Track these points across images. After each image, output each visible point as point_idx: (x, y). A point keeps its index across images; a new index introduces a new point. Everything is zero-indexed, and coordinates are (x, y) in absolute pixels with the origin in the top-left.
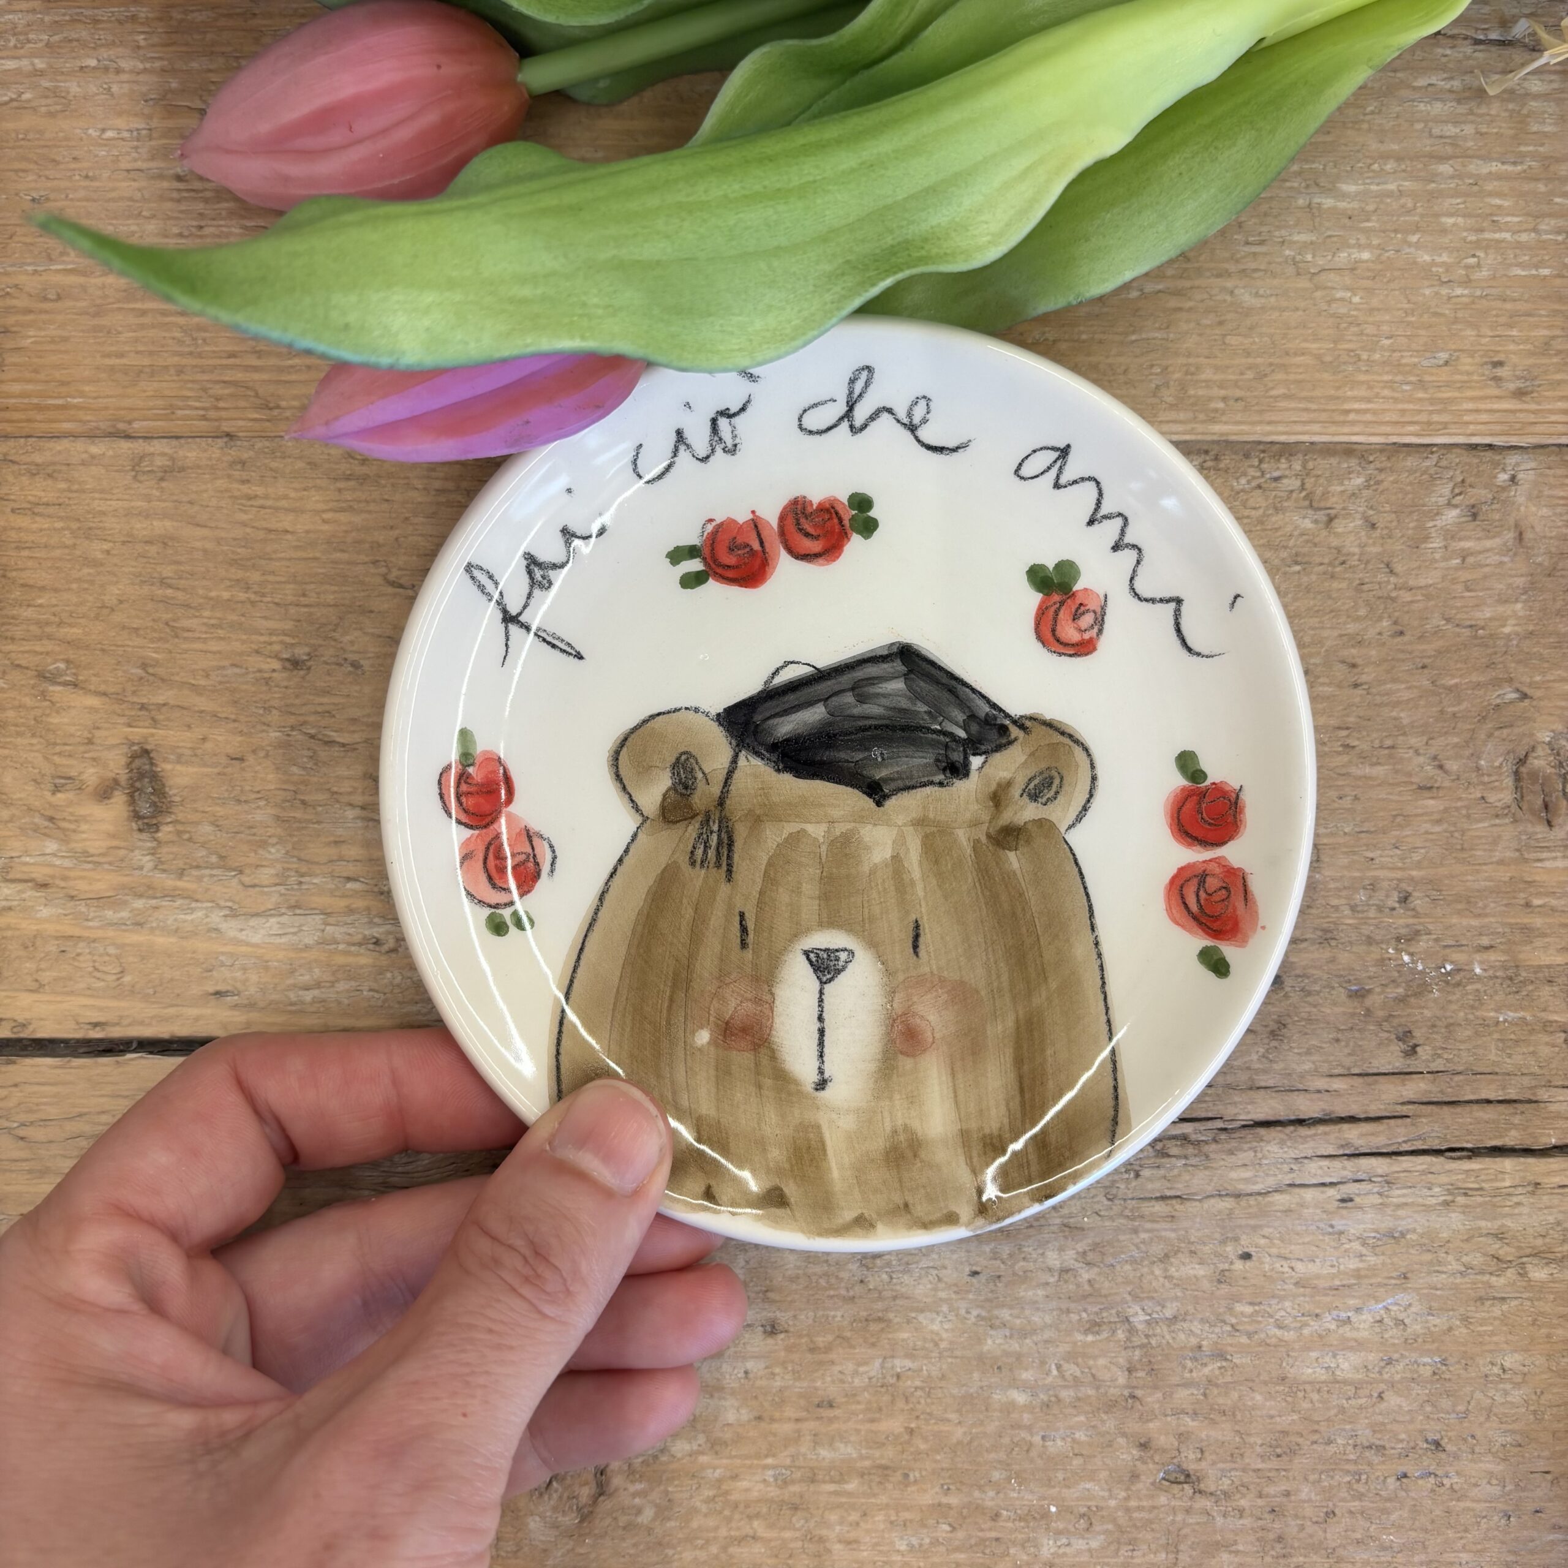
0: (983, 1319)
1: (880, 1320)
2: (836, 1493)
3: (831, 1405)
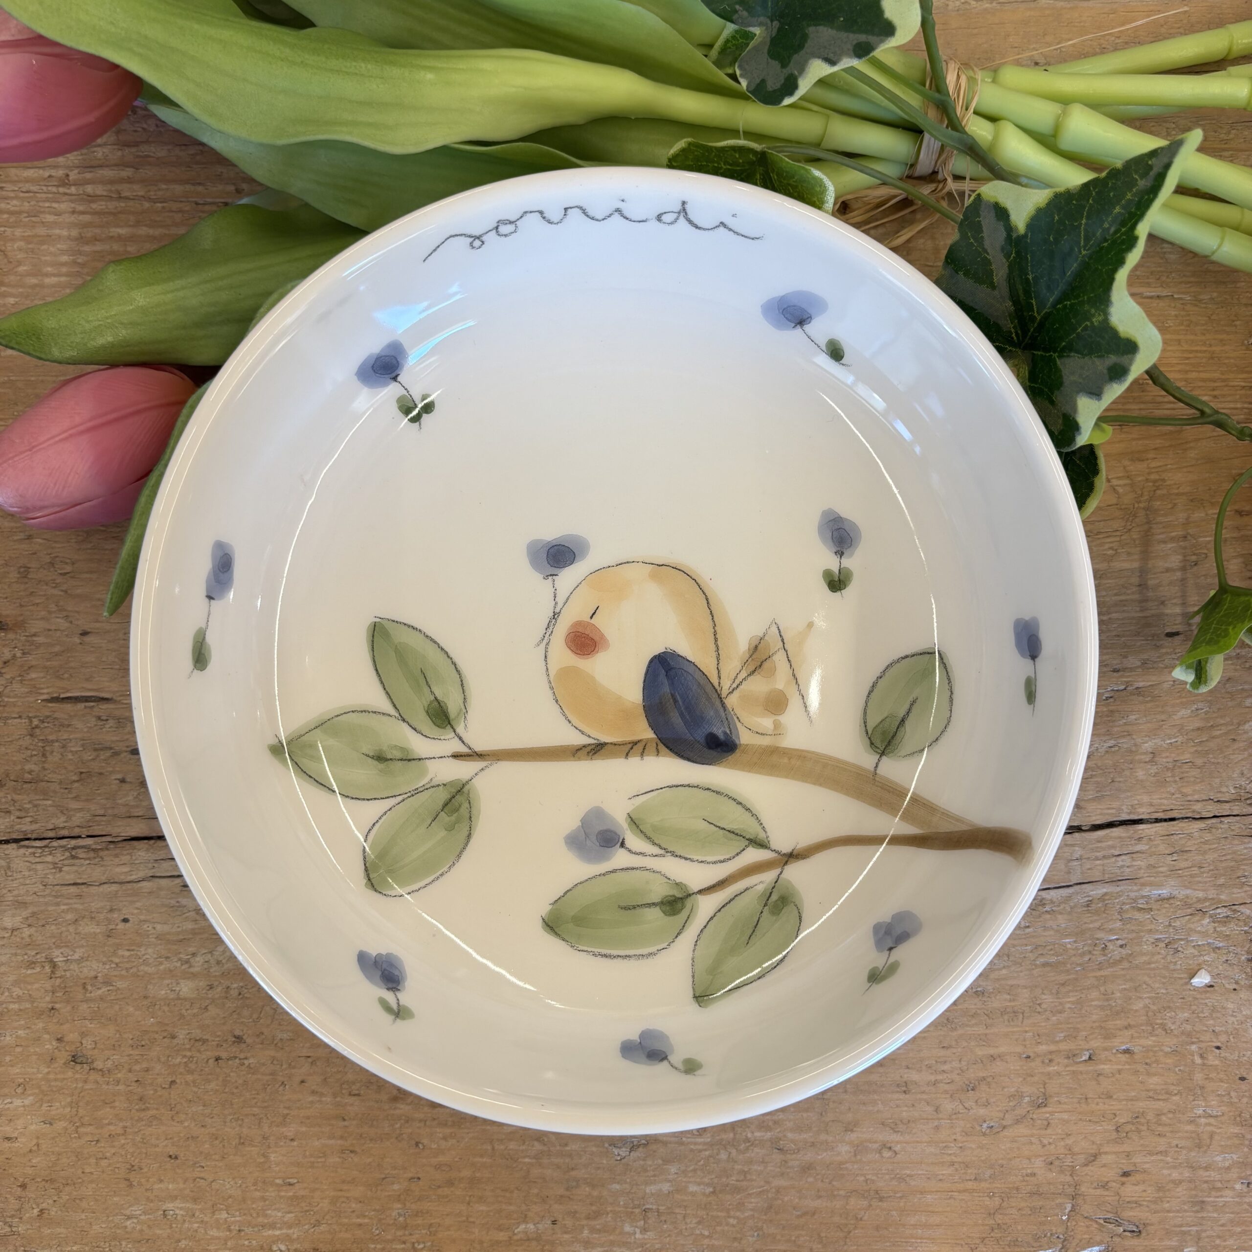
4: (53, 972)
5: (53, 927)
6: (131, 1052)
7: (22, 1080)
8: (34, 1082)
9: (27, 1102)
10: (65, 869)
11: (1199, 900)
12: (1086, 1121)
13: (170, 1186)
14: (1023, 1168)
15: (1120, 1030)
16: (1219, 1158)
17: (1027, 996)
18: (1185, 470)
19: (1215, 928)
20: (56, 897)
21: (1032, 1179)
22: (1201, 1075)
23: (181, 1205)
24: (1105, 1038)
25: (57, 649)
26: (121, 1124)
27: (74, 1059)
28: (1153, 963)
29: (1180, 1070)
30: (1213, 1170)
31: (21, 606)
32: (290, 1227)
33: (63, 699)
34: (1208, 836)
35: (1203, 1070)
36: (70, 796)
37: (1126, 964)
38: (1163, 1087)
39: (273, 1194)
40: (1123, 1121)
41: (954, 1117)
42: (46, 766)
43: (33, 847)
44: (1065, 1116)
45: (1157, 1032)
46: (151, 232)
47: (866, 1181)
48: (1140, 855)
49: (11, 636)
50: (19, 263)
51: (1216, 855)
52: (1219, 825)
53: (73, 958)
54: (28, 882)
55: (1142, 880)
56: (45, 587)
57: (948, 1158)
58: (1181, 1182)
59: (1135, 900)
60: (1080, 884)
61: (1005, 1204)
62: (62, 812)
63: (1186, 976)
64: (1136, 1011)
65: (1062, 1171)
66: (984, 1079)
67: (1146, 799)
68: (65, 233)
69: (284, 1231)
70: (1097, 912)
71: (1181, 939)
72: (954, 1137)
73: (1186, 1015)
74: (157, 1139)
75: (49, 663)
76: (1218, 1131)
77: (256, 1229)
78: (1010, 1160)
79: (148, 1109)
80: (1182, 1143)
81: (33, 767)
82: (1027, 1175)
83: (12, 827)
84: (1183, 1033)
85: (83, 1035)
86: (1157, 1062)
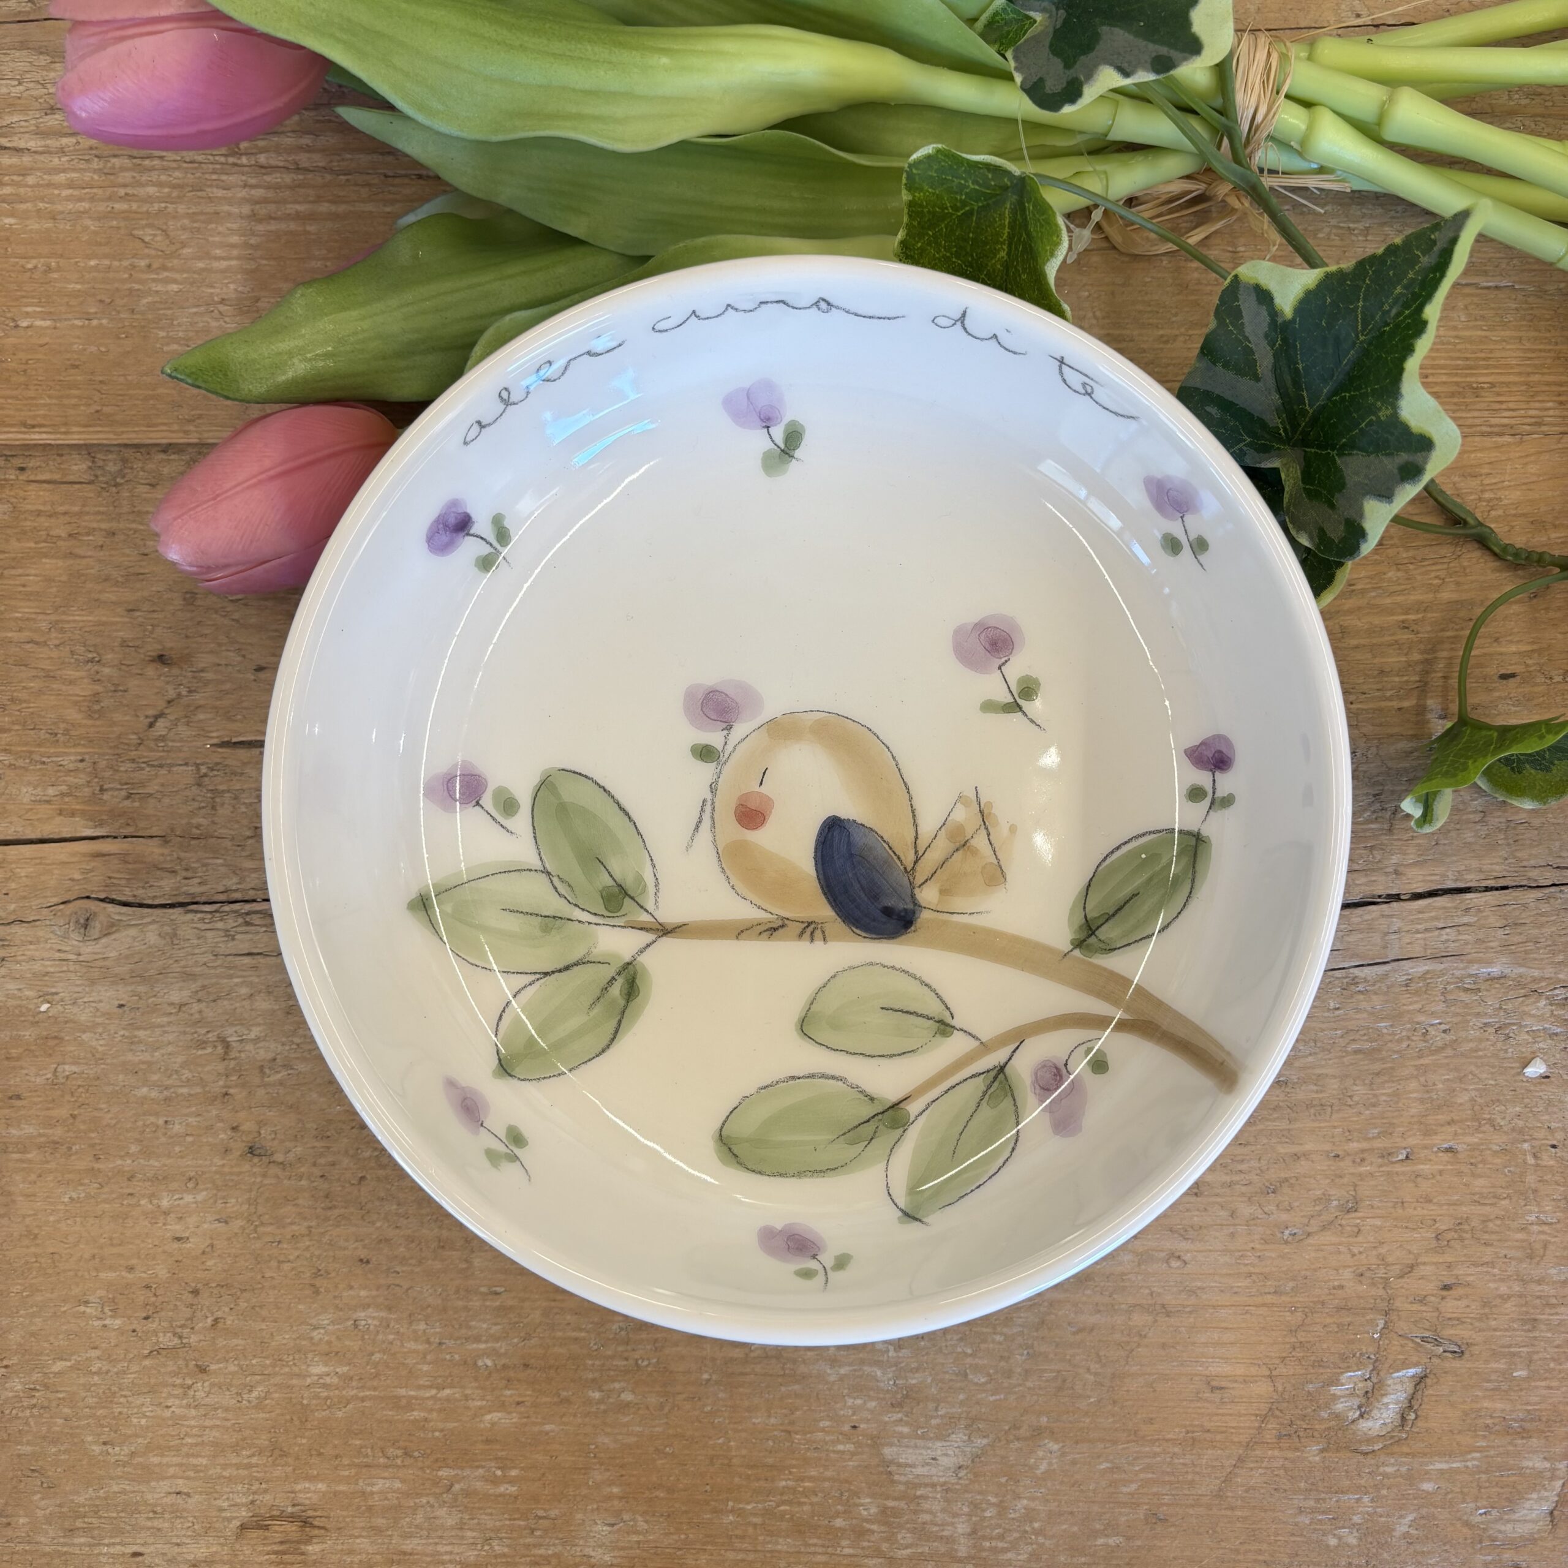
0: (127, 1037)
1: (56, 1038)
2: (22, 1161)
3: (18, 1097)
4: (226, 1053)
5: (226, 1003)
6: (316, 1144)
7: (192, 1174)
8: (207, 1175)
9: (200, 1197)
10: (238, 937)
11: (1535, 980)
12: (1402, 1227)
13: (363, 1293)
14: (1329, 1280)
15: (1442, 1125)
16: (1553, 1271)
17: (1336, 1086)
18: (1524, 487)
19: (1552, 1011)
20: (230, 968)
21: (1340, 1292)
22: (1533, 1177)
23: (376, 1314)
24: (1425, 1135)
25: (228, 686)
26: (306, 1224)
27: (251, 1150)
28: (1481, 1050)
29: (1509, 1171)
30: (1547, 1284)
31: (187, 637)
32: (497, 1340)
33: (235, 743)
34: (1545, 907)
35: (1535, 1171)
36: (244, 854)
37: (1449, 1052)
38: (1492, 1190)
39: (477, 1304)
40: (1444, 1227)
41: (1252, 1222)
42: (216, 819)
43: (202, 912)
44: (1378, 1222)
45: (1483, 1129)
46: (333, 208)
47: (1152, 1294)
48: (1467, 928)
49: (175, 671)
50: (184, 245)
51: (1554, 929)
52: (1559, 895)
53: (249, 1037)
54: (196, 951)
55: (1469, 957)
56: (214, 616)
57: (1244, 1269)
58: (1509, 1297)
59: (1461, 979)
60: (1398, 960)
61: (1308, 1321)
62: (234, 872)
63: (1517, 1065)
64: (1461, 1104)
65: (1374, 1284)
66: (1286, 1180)
67: (1474, 864)
68: (235, 210)
69: (489, 1345)
70: (1417, 992)
71: (1514, 1024)
72: (1252, 1245)
73: (1517, 1109)
74: (347, 1240)
75: (219, 703)
76: (1553, 1240)
77: (459, 1342)
78: (1315, 1270)
79: (335, 1207)
80: (1512, 1253)
81: (201, 821)
82: (1334, 1288)
83: (177, 889)
84: (1513, 1130)
85: (261, 1123)
86: (1484, 1162)
